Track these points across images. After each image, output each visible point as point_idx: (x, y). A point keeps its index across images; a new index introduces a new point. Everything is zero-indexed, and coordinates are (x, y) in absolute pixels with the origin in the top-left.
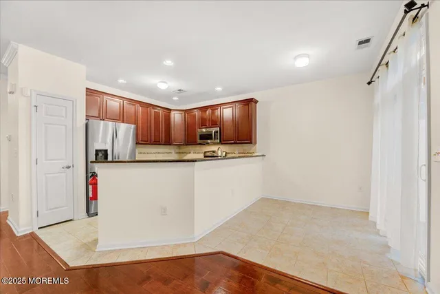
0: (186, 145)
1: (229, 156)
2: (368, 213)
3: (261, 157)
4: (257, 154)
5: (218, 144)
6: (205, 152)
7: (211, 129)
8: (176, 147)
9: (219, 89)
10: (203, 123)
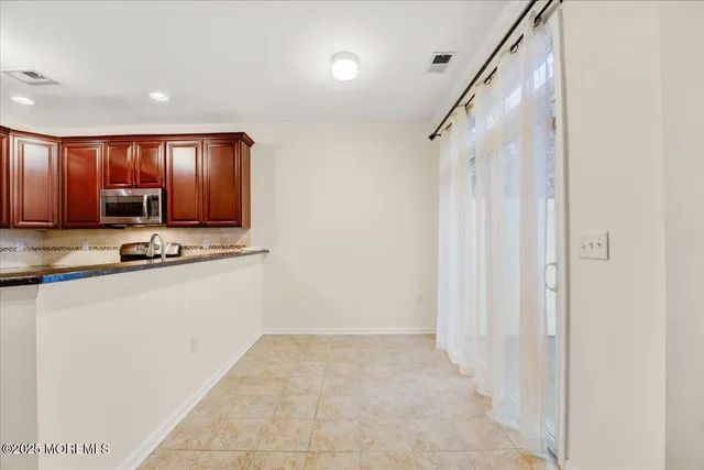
0: (66, 228)
1: (187, 254)
2: (433, 337)
3: (261, 255)
4: (253, 249)
5: (158, 226)
6: (124, 247)
7: (138, 192)
8: (33, 232)
9: (159, 96)
10: (117, 176)
